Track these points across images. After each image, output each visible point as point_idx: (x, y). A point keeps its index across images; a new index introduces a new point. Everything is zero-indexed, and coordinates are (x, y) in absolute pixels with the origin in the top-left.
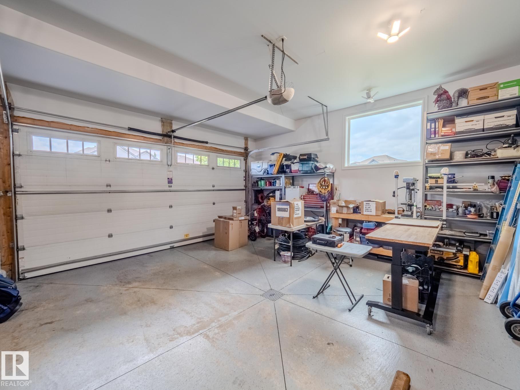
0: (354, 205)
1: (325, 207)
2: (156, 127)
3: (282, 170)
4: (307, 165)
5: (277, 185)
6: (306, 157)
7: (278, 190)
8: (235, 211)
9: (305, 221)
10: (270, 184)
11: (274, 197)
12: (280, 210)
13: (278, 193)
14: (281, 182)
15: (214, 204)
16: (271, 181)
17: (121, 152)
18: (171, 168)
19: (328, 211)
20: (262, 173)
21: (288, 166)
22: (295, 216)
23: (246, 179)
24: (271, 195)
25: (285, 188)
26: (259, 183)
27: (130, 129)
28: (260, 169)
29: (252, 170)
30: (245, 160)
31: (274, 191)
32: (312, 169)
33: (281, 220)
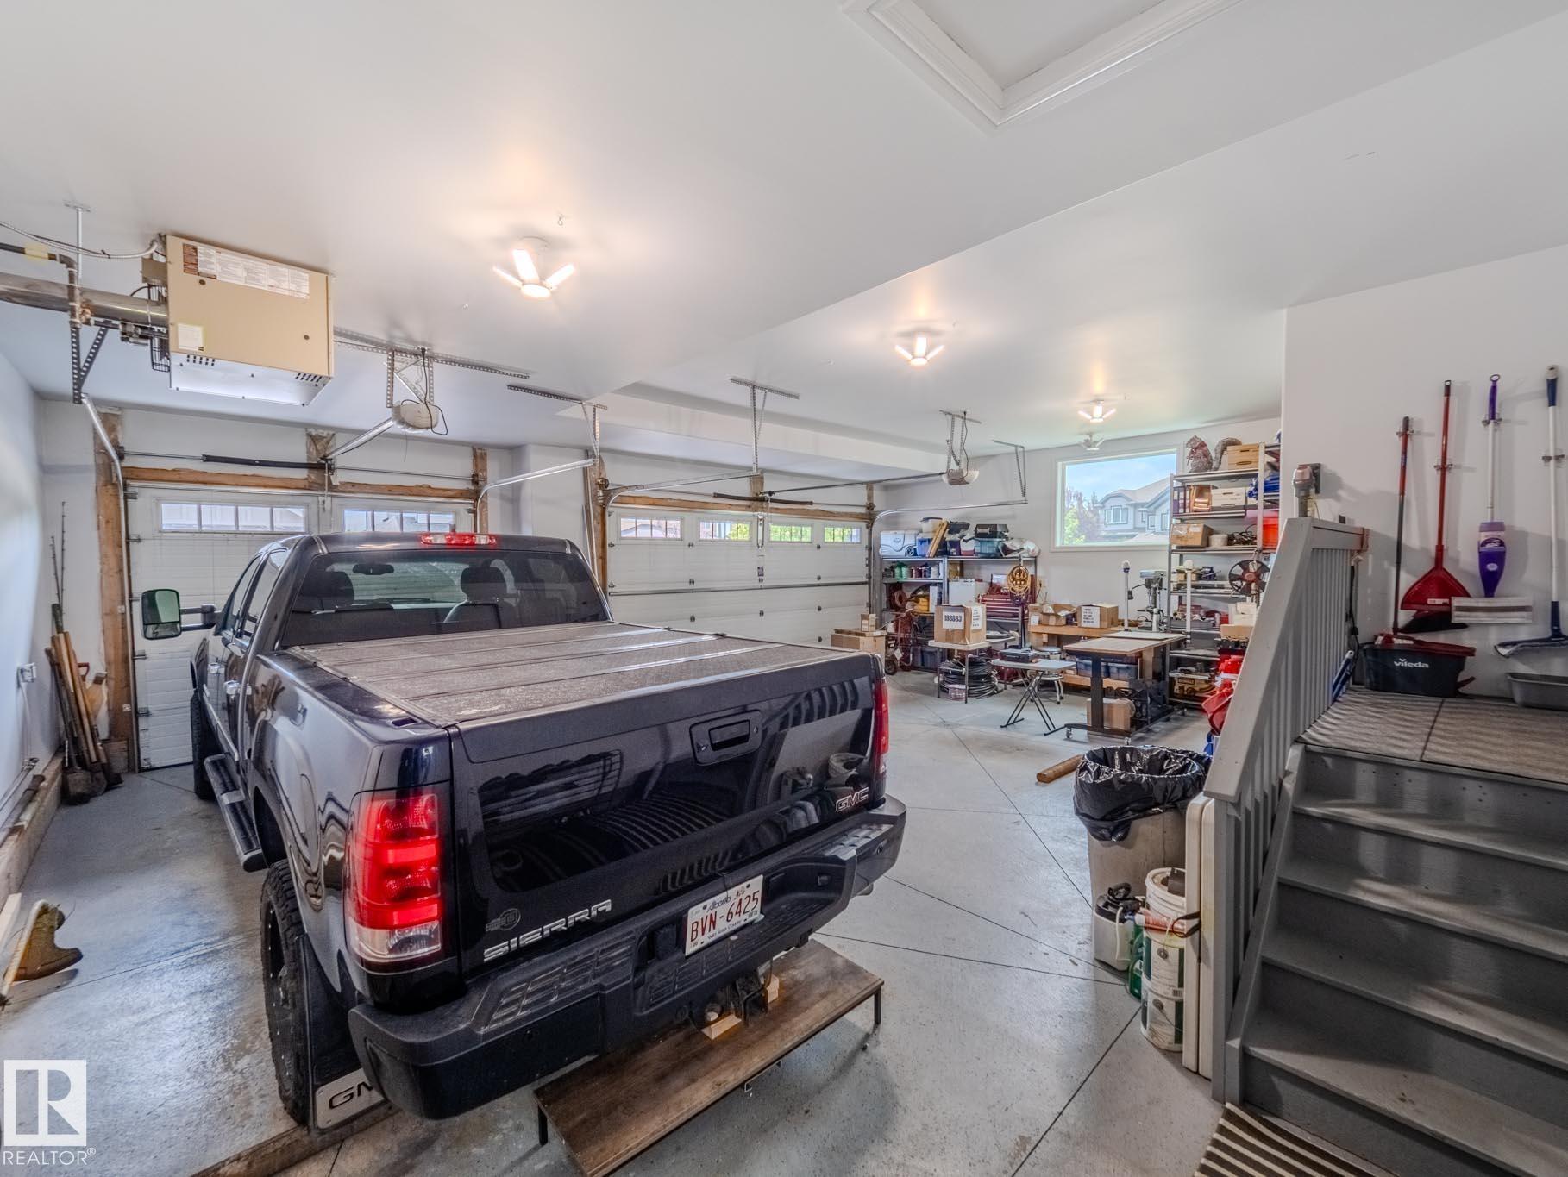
0: (1068, 612)
1: (1020, 615)
2: (743, 488)
3: (944, 549)
4: (990, 544)
5: (932, 576)
6: (988, 531)
7: (935, 585)
8: (865, 622)
9: (988, 637)
10: (920, 574)
11: (927, 597)
12: (948, 618)
13: (934, 591)
14: (941, 571)
15: (820, 609)
16: (921, 569)
17: (705, 530)
18: (763, 551)
19: (1024, 622)
20: (903, 553)
21: (955, 544)
22: (973, 628)
23: (869, 562)
24: (921, 593)
25: (948, 581)
26: (897, 571)
27: (717, 495)
28: (899, 546)
29: (883, 548)
30: (867, 527)
31: (926, 587)
32: (998, 551)
33: (949, 635)
